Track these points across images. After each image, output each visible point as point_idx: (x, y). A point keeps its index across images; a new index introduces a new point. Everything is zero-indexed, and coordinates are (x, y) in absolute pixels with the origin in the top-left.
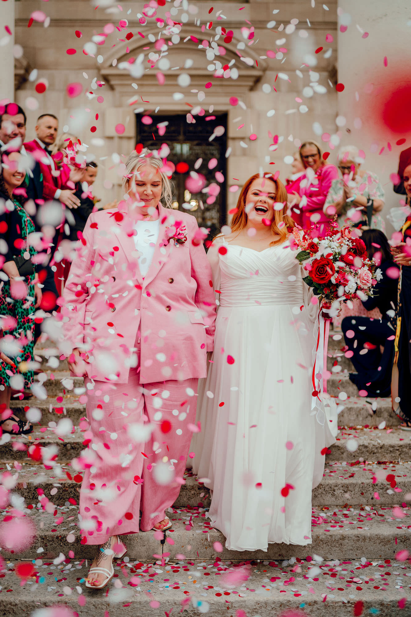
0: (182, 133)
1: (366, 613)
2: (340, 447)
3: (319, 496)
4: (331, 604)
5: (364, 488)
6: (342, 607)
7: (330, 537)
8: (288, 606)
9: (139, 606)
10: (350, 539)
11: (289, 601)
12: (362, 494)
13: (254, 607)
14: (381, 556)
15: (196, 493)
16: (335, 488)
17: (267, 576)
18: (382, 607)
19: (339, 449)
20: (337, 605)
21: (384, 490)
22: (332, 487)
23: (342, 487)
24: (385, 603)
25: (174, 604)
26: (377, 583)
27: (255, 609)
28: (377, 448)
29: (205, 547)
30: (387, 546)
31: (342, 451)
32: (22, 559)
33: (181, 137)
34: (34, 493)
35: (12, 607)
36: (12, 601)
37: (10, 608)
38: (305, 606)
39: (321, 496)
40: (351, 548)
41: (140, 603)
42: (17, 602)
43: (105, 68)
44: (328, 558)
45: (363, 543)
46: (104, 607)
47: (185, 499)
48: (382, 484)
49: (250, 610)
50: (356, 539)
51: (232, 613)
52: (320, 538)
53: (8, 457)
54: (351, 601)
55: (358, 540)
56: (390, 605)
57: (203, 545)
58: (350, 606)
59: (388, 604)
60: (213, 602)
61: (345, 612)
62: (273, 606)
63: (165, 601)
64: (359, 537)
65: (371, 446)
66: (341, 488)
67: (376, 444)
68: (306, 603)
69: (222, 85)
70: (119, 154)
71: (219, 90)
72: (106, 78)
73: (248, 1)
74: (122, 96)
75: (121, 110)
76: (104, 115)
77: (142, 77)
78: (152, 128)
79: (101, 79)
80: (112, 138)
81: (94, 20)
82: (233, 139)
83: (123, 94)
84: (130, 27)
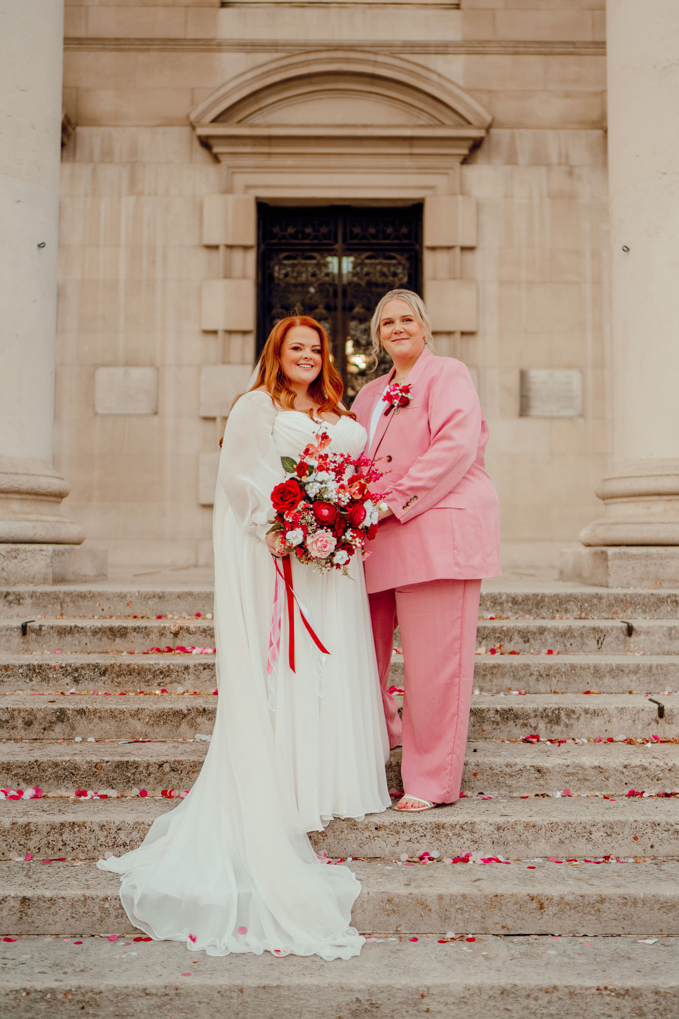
0: (340, 239)
1: (633, 1006)
2: (602, 769)
3: (567, 841)
4: (580, 991)
5: (638, 829)
6: (595, 997)
7: (581, 899)
8: (513, 993)
9: (286, 993)
10: (612, 901)
11: (516, 985)
12: (636, 838)
13: (463, 995)
14: (661, 930)
15: (371, 835)
16: (593, 829)
17: (483, 955)
18: (657, 997)
19: (601, 772)
20: (588, 992)
21: (670, 832)
22: (588, 827)
23: (604, 826)
24: (662, 990)
25: (340, 990)
26: (652, 965)
27: (463, 998)
28: (662, 771)
29: (386, 913)
30: (670, 914)
31: (606, 774)
32: (102, 935)
33: (338, 246)
34: (115, 838)
35: (95, 996)
36: (95, 986)
37: (92, 998)
38: (540, 994)
39: (570, 842)
40: (615, 916)
41: (289, 988)
42: (102, 988)
43: (202, 126)
44: (579, 933)
45: (633, 909)
46: (235, 995)
47: (354, 846)
48: (667, 824)
49: (456, 999)
50: (622, 901)
51: (429, 1005)
52: (566, 899)
53: (68, 785)
54: (610, 987)
55: (625, 904)
56: (669, 993)
57: (385, 910)
58: (609, 995)
59: (666, 993)
60: (400, 987)
61: (600, 1004)
62: (491, 993)
63: (326, 985)
64: (626, 898)
65: (653, 767)
66: (602, 829)
67: (661, 764)
68: (541, 990)
69: (411, 154)
70: (227, 276)
71: (407, 162)
72: (206, 143)
73: (457, 6)
74: (233, 173)
75: (231, 198)
76: (201, 207)
77: (270, 139)
78: (286, 231)
79: (196, 143)
80: (216, 247)
81: (185, 40)
82: (433, 249)
83: (234, 170)
84: (248, 52)
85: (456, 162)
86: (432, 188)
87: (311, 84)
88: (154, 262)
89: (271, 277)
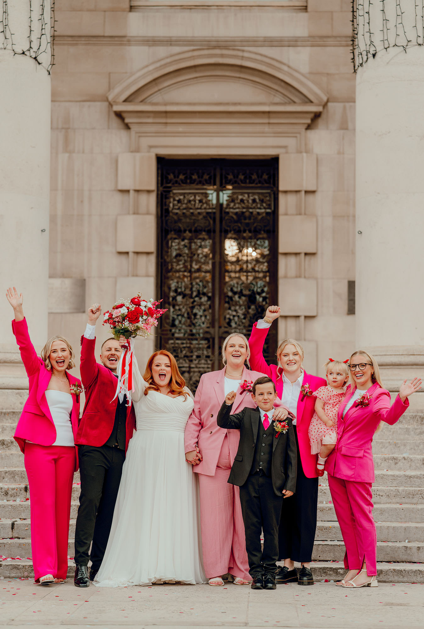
0: (218, 183)
43: (117, 104)
69: (269, 123)
70: (136, 213)
71: (266, 129)
72: (119, 115)
73: (305, 8)
74: (139, 137)
75: (138, 155)
76: (117, 161)
77: (166, 113)
78: (178, 177)
79: (113, 116)
80: (128, 191)
81: (104, 37)
82: (285, 192)
83: (140, 135)
84: (150, 46)
85: (302, 129)
86: (285, 147)
87: (196, 72)
88: (82, 202)
89: (167, 211)
